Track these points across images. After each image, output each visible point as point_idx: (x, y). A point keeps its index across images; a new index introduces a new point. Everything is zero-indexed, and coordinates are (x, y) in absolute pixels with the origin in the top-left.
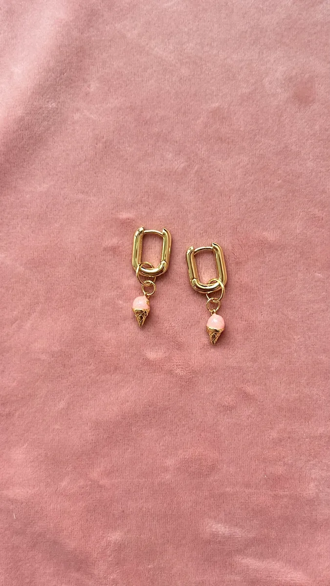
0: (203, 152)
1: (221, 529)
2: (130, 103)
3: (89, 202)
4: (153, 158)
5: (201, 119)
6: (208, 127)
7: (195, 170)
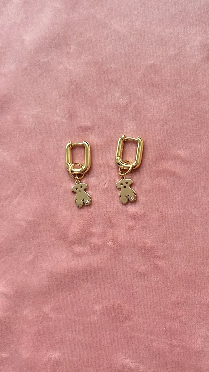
0: (140, 93)
2: (95, 59)
3: (63, 123)
4: (107, 96)
5: (141, 71)
6: (145, 77)
7: (134, 105)
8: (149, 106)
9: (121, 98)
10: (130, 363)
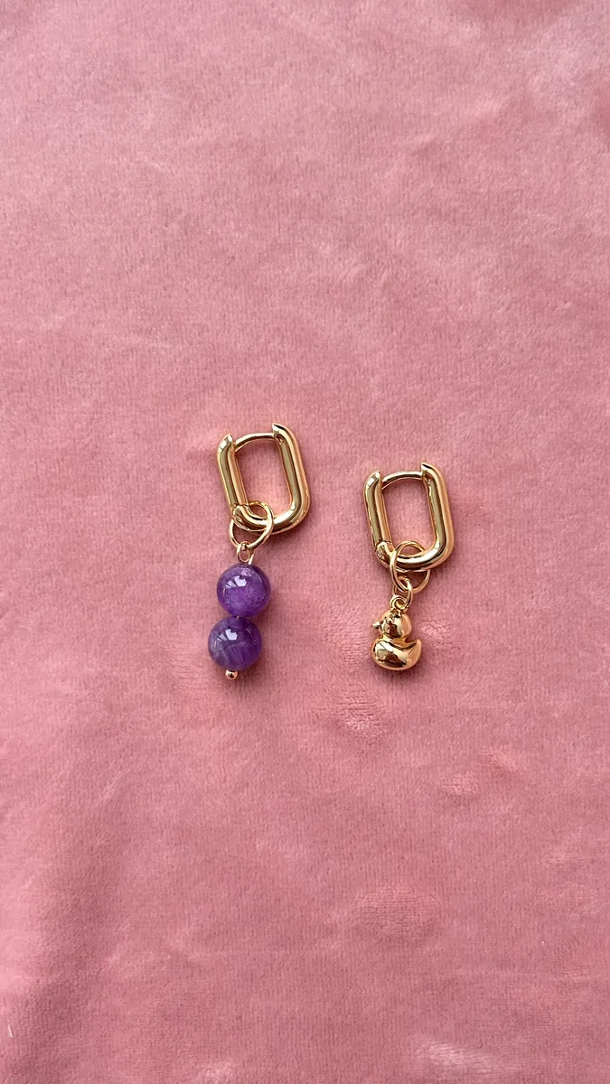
0: (398, 242)
1: (448, 1055)
2: (238, 134)
3: (155, 353)
4: (291, 254)
5: (395, 168)
6: (410, 186)
7: (382, 281)
8: (431, 282)
9: (340, 259)
10: (452, 1055)
